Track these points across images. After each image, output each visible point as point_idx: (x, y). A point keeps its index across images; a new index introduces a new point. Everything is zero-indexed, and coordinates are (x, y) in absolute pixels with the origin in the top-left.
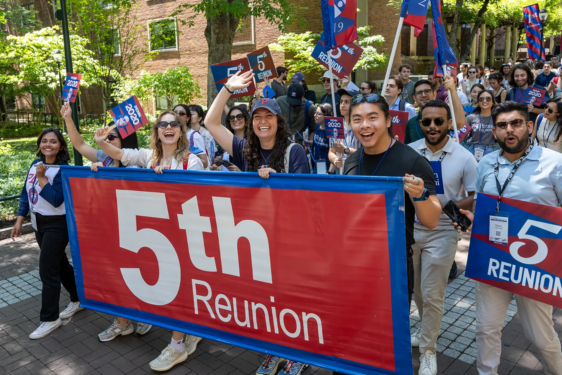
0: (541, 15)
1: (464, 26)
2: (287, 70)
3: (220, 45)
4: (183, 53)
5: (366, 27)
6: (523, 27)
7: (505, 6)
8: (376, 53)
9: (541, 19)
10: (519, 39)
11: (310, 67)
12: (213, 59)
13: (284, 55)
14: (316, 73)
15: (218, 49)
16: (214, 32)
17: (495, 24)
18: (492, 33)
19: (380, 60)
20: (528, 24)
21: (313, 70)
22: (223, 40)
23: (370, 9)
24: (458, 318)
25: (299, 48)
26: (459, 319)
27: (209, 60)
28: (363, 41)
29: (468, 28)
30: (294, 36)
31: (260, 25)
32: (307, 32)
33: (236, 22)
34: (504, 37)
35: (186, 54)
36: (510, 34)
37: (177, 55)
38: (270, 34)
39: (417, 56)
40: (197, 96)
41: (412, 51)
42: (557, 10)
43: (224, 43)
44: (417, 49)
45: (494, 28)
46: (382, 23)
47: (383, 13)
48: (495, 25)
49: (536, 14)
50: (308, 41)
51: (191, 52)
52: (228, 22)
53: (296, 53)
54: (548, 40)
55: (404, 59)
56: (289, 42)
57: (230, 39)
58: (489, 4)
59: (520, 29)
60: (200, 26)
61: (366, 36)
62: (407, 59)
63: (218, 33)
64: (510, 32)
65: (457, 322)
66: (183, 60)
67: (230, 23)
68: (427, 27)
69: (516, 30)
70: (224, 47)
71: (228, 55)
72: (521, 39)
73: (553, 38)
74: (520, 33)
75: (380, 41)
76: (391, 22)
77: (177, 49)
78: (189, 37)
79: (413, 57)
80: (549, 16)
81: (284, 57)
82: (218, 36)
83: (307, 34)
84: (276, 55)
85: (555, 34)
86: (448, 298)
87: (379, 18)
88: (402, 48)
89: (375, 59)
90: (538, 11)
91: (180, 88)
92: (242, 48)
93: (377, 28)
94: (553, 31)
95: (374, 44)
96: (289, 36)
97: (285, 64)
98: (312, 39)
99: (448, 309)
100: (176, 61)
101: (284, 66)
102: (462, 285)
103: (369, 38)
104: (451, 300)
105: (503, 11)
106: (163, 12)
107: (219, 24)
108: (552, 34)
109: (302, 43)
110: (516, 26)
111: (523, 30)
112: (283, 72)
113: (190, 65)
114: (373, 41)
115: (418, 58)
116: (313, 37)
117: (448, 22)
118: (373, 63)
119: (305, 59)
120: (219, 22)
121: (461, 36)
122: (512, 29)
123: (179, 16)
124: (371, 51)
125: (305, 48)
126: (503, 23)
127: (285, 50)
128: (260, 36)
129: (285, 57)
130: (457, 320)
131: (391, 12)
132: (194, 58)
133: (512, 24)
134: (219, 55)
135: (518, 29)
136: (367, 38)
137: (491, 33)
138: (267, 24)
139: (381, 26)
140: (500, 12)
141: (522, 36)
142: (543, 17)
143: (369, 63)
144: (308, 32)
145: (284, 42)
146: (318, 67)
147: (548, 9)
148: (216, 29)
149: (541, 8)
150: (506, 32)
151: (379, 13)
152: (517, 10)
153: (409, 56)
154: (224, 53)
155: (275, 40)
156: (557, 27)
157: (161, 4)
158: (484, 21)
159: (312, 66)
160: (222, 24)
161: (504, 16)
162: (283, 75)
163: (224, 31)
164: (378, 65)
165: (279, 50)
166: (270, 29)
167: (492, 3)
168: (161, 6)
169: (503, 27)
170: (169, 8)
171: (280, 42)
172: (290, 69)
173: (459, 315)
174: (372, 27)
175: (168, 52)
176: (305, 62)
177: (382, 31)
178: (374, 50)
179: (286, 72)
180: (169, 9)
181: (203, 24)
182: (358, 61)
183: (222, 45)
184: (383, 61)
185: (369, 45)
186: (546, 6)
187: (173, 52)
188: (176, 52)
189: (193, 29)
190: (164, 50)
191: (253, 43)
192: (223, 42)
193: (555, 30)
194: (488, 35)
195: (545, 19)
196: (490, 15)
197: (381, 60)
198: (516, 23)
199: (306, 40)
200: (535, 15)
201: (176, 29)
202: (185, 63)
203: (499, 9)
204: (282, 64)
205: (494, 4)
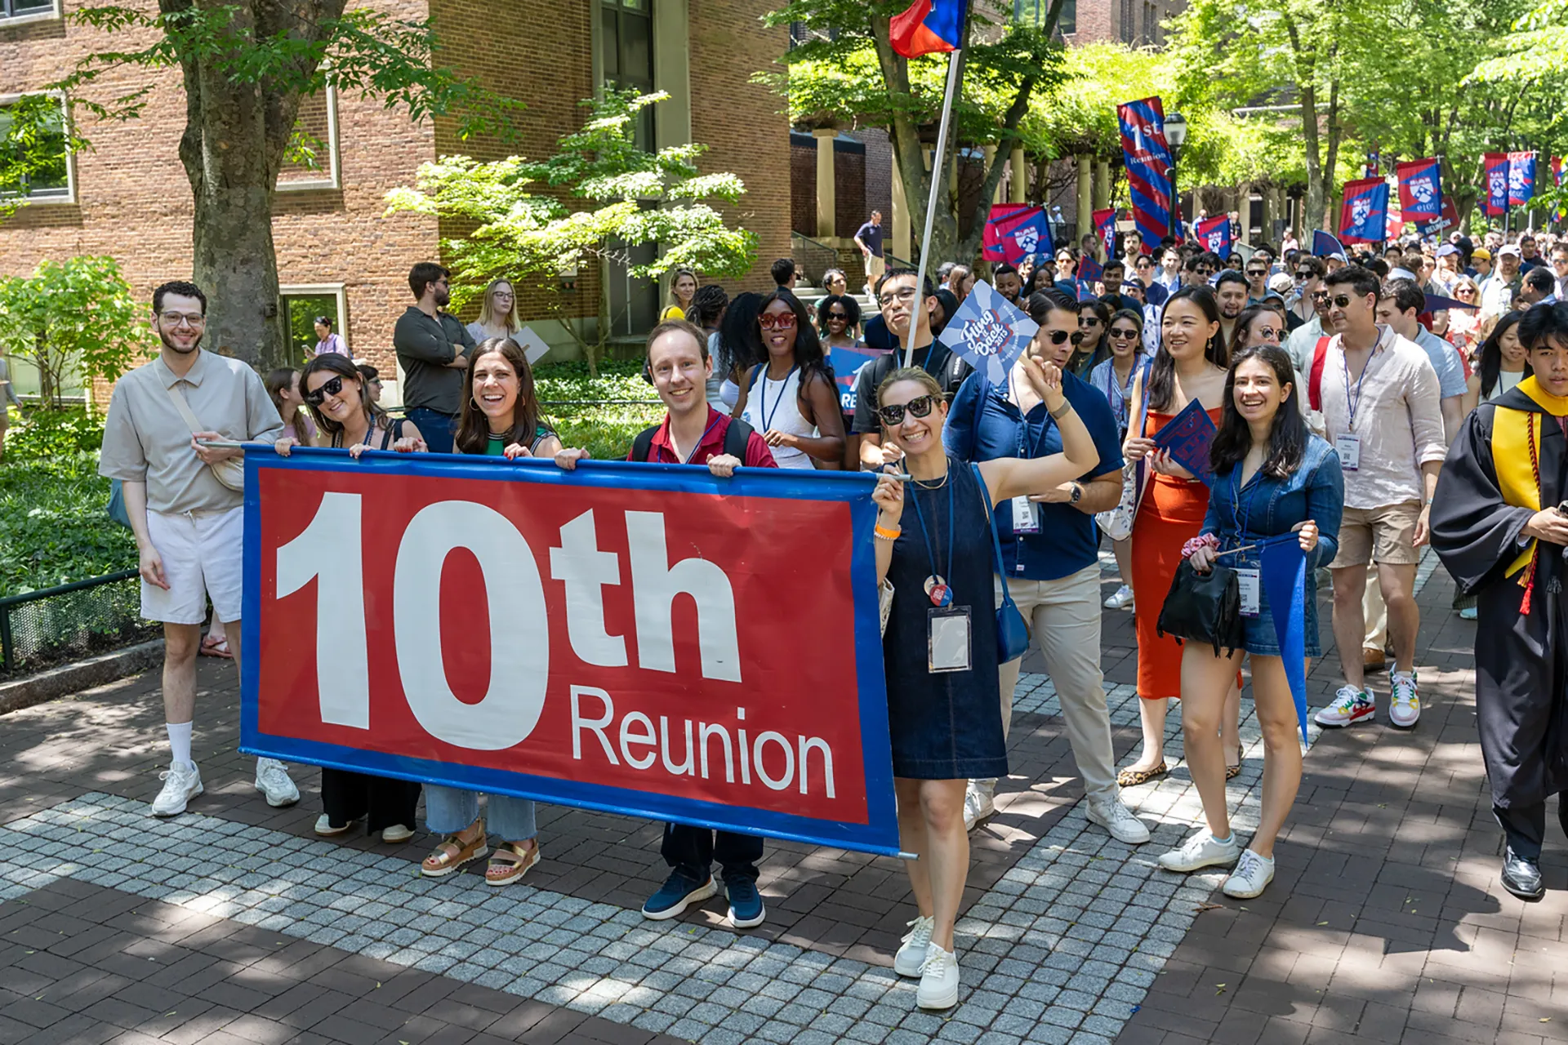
0: (1168, 129)
1: (965, 152)
2: (448, 274)
3: (232, 192)
4: (95, 213)
5: (689, 147)
6: (1122, 162)
7: (1074, 99)
8: (721, 226)
9: (1169, 140)
10: (1114, 195)
11: (519, 267)
12: (212, 234)
13: (436, 225)
14: (540, 286)
15: (228, 204)
16: (214, 151)
17: (1050, 150)
18: (1040, 175)
19: (732, 248)
20: (1133, 153)
21: (530, 275)
22: (244, 176)
23: (696, 92)
24: (1004, 1007)
25: (488, 203)
26: (1007, 1010)
27: (197, 239)
28: (682, 190)
29: (975, 159)
30: (471, 167)
31: (356, 128)
32: (510, 158)
33: (285, 119)
34: (1074, 187)
35: (105, 215)
36: (1088, 180)
37: (71, 217)
38: (387, 158)
39: (838, 239)
40: (146, 355)
41: (822, 223)
42: (1207, 115)
43: (246, 186)
44: (837, 215)
45: (1045, 160)
46: (734, 135)
47: (736, 104)
48: (1051, 154)
49: (1155, 125)
50: (515, 186)
51: (121, 208)
52: (261, 117)
53: (478, 222)
54: (1189, 200)
55: (801, 246)
56: (452, 184)
57: (268, 174)
58: (1032, 94)
59: (1115, 165)
60: (153, 126)
61: (690, 175)
62: (809, 245)
63: (226, 153)
64: (1089, 174)
65: (1000, 1018)
66: (92, 235)
67: (267, 120)
68: (864, 154)
69: (1105, 167)
70: (247, 200)
71: (261, 226)
72: (1118, 194)
73: (1200, 193)
74: (1116, 179)
75: (732, 192)
76: (760, 135)
77: (70, 199)
78: (113, 161)
79: (828, 239)
80: (1189, 132)
81: (436, 234)
82: (226, 162)
83: (512, 164)
84: (412, 224)
85: (1203, 182)
86: (971, 950)
87: (724, 121)
88: (793, 213)
89: (718, 244)
90: (1161, 119)
91: (87, 328)
92: (298, 200)
93: (721, 149)
94: (1199, 174)
95: (715, 199)
96: (454, 164)
97: (441, 254)
98: (527, 180)
99: (975, 985)
100: (66, 236)
101: (438, 263)
102: (1006, 910)
103: (699, 180)
104: (979, 956)
105: (1070, 112)
106: (21, 73)
107: (230, 124)
108: (1197, 183)
109: (495, 188)
110: (1103, 159)
111: (1123, 170)
112: (434, 280)
113: (119, 253)
114: (711, 190)
115: (842, 243)
116: (526, 174)
117: (923, 141)
118: (712, 255)
119: (509, 239)
120: (230, 115)
121: (959, 182)
122: (1094, 167)
123: (81, 90)
124: (707, 221)
125: (503, 206)
126: (1070, 147)
127: (440, 210)
128: (358, 162)
129: (441, 233)
130: (1000, 1012)
131: (759, 104)
132: (133, 229)
133: (1094, 152)
134: (232, 223)
135: (1110, 166)
136: (692, 181)
137: (1038, 177)
138: (379, 128)
139: (731, 146)
140: (1060, 115)
141: (1120, 185)
142: (1174, 135)
143: (701, 255)
144: (516, 159)
145: (436, 184)
146: (546, 265)
147: (1186, 112)
148: (220, 138)
149: (1168, 110)
150: (1079, 173)
151: (723, 106)
152: (1105, 113)
153: (816, 236)
154: (247, 217)
155: (407, 177)
156: (1209, 163)
157: (12, 47)
158: (1020, 141)
159: (528, 261)
160: (239, 123)
161: (1072, 126)
162: (433, 289)
163: (246, 147)
164: (728, 263)
165: (423, 209)
166: (387, 142)
167: (1041, 91)
168: (13, 51)
169: (1069, 160)
170: (41, 60)
171: (423, 184)
172: (457, 271)
173: (1006, 999)
174: (706, 147)
175: (41, 208)
176: (504, 248)
177: (735, 160)
178: (716, 216)
179: (443, 278)
180: (39, 65)
181: (161, 117)
182: (670, 251)
183: (241, 191)
184: (743, 251)
185: (700, 201)
186: (1180, 104)
187: (59, 206)
188: (69, 206)
189: (128, 133)
190: (25, 201)
191: (335, 186)
192: (244, 182)
193: (1204, 171)
194: (1032, 180)
195: (1180, 141)
196: (1037, 122)
197: (736, 248)
198: (1103, 151)
199: (507, 181)
200: (1152, 129)
201: (66, 130)
202: (102, 244)
203: (1059, 106)
204: (430, 254)
205: (1047, 94)
